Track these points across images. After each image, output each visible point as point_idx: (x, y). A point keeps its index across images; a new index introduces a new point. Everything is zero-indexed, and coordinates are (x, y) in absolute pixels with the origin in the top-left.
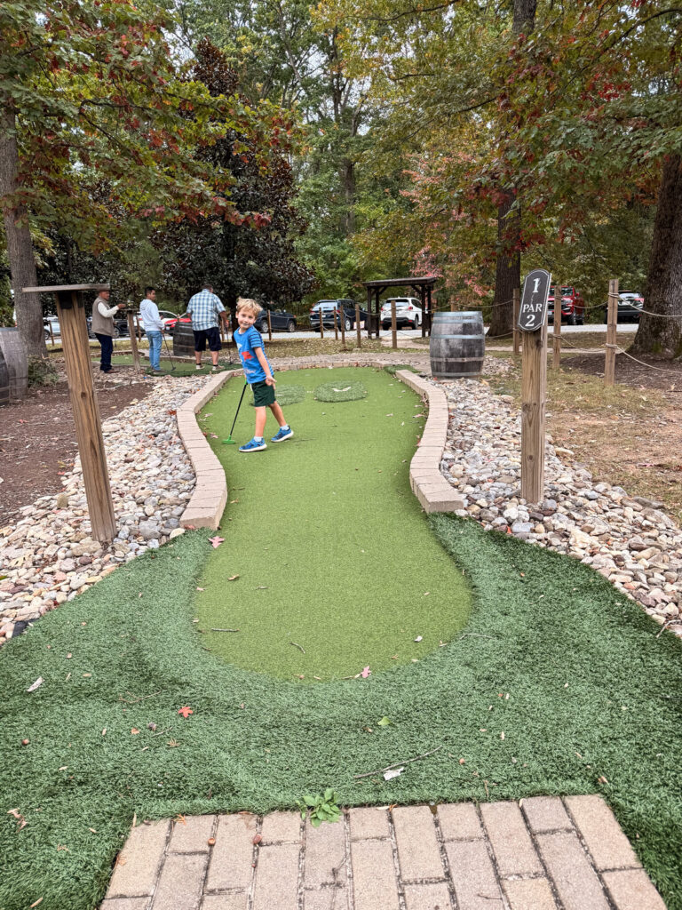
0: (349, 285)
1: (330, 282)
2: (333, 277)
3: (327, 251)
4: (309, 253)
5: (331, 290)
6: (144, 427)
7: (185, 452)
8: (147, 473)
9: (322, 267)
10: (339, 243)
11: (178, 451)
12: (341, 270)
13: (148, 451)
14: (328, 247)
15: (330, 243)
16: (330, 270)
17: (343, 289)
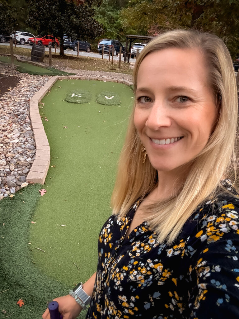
0: (118, 33)
1: (109, 30)
2: (111, 28)
3: (110, 14)
4: (101, 14)
5: (109, 34)
6: (13, 108)
7: (32, 130)
8: (13, 141)
9: (106, 22)
10: (116, 11)
11: (29, 129)
12: (115, 25)
13: (14, 125)
14: (110, 13)
15: (111, 11)
16: (110, 24)
17: (115, 34)
